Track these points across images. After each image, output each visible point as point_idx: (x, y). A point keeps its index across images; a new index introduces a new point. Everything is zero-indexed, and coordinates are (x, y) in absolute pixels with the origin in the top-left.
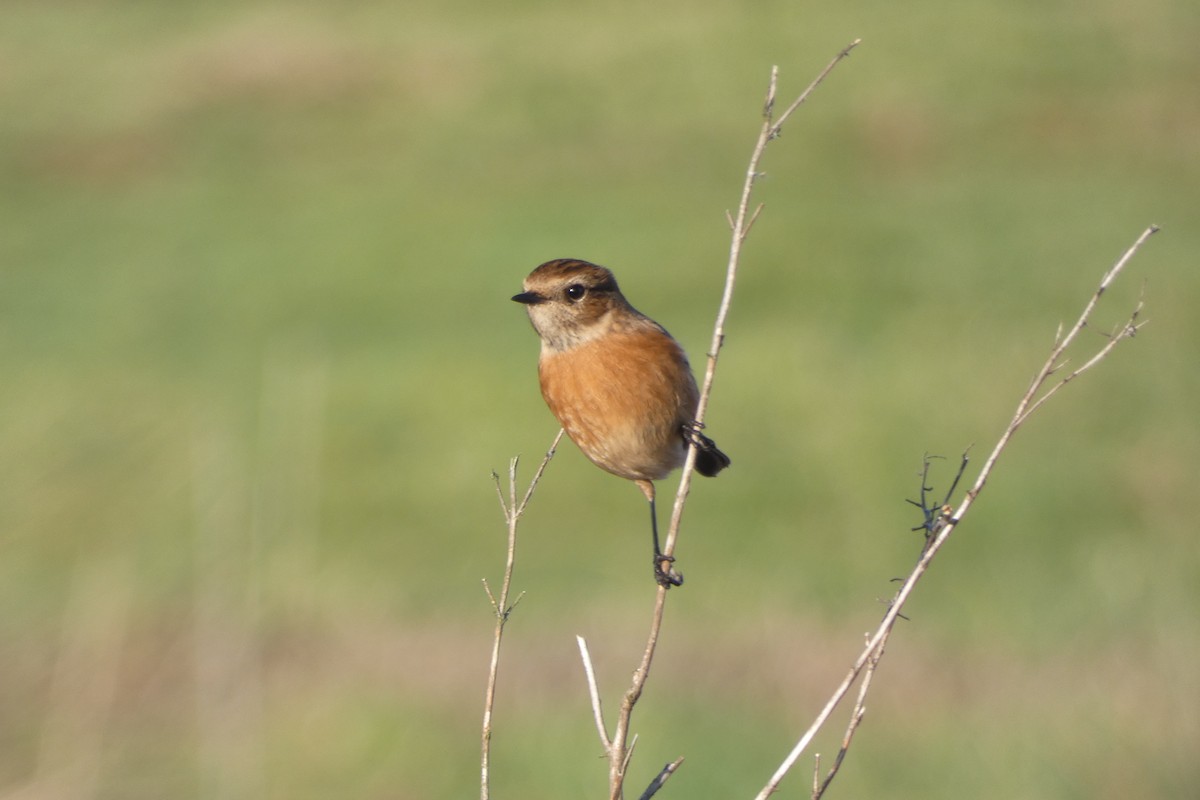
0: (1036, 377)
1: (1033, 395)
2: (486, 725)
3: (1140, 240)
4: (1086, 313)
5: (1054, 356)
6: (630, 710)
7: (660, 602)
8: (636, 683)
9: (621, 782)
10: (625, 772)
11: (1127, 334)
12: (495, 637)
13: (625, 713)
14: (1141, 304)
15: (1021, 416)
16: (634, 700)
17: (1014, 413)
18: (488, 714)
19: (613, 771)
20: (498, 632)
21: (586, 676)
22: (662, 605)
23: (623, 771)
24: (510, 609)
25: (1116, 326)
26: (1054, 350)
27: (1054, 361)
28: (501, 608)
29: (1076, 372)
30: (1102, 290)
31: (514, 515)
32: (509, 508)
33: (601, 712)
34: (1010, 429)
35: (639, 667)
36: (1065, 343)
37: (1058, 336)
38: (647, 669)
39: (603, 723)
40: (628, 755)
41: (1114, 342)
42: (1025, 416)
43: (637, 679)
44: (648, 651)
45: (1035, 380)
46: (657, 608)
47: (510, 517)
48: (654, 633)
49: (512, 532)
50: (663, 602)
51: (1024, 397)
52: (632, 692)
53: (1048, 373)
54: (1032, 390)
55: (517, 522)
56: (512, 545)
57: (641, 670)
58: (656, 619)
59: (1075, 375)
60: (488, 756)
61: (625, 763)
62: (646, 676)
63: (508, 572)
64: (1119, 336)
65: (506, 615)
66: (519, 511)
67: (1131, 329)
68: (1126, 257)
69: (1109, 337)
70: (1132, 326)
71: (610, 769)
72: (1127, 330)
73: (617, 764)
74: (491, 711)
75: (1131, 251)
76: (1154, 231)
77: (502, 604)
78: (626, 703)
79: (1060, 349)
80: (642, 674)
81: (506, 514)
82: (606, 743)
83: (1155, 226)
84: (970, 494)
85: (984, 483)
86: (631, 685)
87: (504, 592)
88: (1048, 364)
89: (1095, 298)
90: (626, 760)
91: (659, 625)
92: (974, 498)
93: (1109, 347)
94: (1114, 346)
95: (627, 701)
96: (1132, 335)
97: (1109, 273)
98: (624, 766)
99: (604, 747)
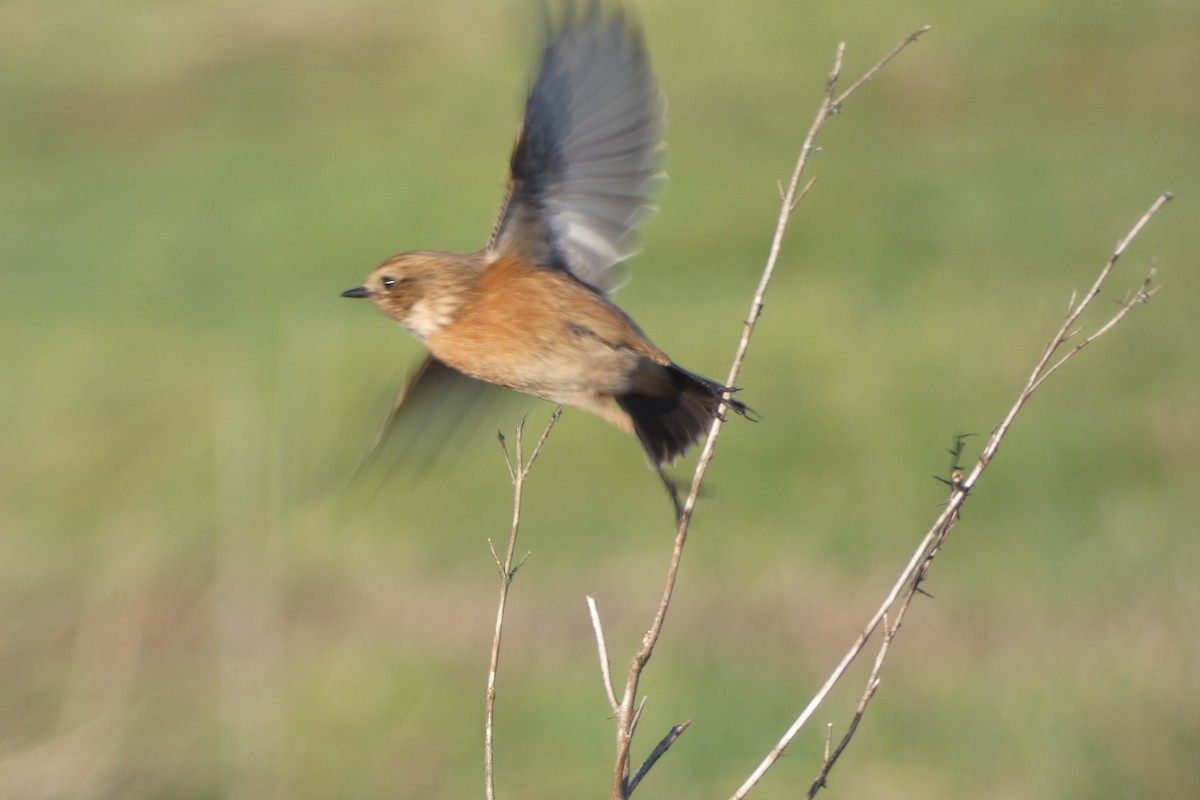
0: (1049, 344)
1: (1046, 362)
2: (490, 685)
3: (1155, 207)
4: (1100, 281)
5: (1067, 323)
6: (639, 672)
7: (675, 565)
8: (647, 645)
9: (628, 743)
10: (632, 734)
11: (1140, 300)
12: (500, 597)
13: (634, 674)
14: (1153, 271)
15: (1034, 383)
16: (643, 662)
17: (1028, 380)
18: (492, 674)
19: (621, 733)
20: (503, 592)
21: (595, 638)
22: (677, 568)
23: (630, 732)
24: (515, 569)
25: (1128, 293)
26: (1068, 317)
27: (1067, 328)
28: (507, 569)
29: (1089, 340)
30: (1116, 257)
31: (519, 475)
32: (514, 468)
33: (610, 674)
34: (1022, 396)
35: (650, 629)
36: (1079, 310)
37: (1072, 303)
38: (658, 632)
39: (612, 684)
40: (636, 717)
41: (1126, 309)
42: (1038, 383)
43: (647, 641)
44: (660, 613)
45: (1048, 348)
46: (671, 571)
47: (516, 477)
48: (666, 596)
49: (518, 492)
50: (678, 565)
51: (1037, 364)
52: (641, 653)
53: (1061, 340)
54: (1045, 358)
55: (523, 482)
56: (517, 505)
57: (652, 632)
58: (669, 581)
59: (1087, 343)
60: (492, 716)
61: (633, 725)
62: (656, 639)
63: (513, 533)
64: (1132, 303)
65: (511, 576)
66: (525, 472)
67: (1144, 296)
68: (1140, 224)
69: (1121, 304)
70: (1145, 293)
71: (616, 731)
72: (1139, 296)
73: (625, 725)
74: (495, 671)
75: (1145, 219)
76: (1169, 199)
77: (507, 565)
78: (635, 665)
79: (1073, 317)
80: (652, 636)
81: (512, 475)
82: (614, 704)
83: (1169, 193)
84: (982, 461)
85: (996, 450)
86: (642, 647)
87: (510, 552)
88: (1062, 331)
89: (1109, 265)
90: (634, 721)
91: (672, 588)
92: (986, 466)
93: (1121, 314)
94: (1127, 313)
95: (636, 662)
96: (1145, 301)
97: (1123, 241)
98: (632, 726)
99: (612, 709)
